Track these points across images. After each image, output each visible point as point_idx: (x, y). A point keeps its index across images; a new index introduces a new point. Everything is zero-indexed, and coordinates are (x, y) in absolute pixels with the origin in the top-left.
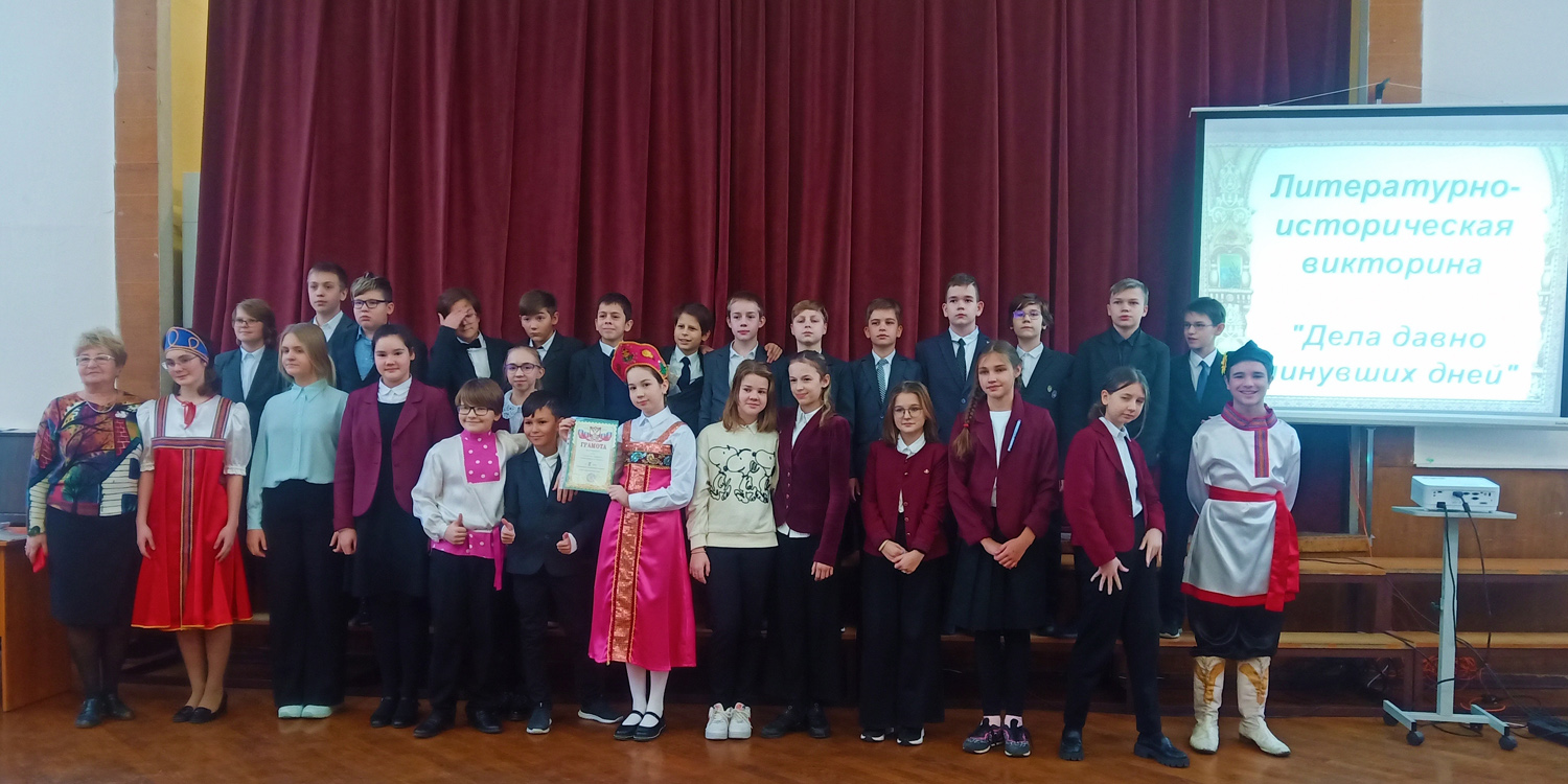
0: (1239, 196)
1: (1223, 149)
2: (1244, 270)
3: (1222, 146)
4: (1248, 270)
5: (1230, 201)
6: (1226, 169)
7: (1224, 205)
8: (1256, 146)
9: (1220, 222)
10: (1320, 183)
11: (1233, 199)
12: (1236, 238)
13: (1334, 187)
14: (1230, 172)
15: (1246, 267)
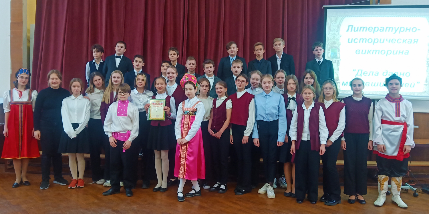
0: (337, 31)
1: (332, 17)
2: (338, 53)
3: (332, 16)
4: (339, 53)
5: (334, 33)
6: (333, 23)
7: (332, 34)
8: (342, 17)
9: (331, 39)
10: (361, 28)
11: (335, 32)
12: (336, 44)
13: (365, 29)
14: (334, 24)
15: (339, 52)
